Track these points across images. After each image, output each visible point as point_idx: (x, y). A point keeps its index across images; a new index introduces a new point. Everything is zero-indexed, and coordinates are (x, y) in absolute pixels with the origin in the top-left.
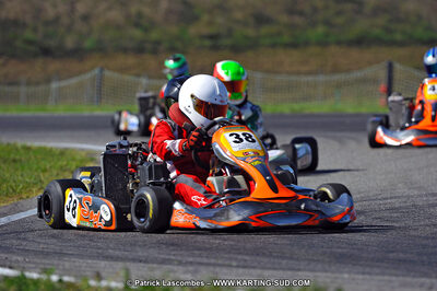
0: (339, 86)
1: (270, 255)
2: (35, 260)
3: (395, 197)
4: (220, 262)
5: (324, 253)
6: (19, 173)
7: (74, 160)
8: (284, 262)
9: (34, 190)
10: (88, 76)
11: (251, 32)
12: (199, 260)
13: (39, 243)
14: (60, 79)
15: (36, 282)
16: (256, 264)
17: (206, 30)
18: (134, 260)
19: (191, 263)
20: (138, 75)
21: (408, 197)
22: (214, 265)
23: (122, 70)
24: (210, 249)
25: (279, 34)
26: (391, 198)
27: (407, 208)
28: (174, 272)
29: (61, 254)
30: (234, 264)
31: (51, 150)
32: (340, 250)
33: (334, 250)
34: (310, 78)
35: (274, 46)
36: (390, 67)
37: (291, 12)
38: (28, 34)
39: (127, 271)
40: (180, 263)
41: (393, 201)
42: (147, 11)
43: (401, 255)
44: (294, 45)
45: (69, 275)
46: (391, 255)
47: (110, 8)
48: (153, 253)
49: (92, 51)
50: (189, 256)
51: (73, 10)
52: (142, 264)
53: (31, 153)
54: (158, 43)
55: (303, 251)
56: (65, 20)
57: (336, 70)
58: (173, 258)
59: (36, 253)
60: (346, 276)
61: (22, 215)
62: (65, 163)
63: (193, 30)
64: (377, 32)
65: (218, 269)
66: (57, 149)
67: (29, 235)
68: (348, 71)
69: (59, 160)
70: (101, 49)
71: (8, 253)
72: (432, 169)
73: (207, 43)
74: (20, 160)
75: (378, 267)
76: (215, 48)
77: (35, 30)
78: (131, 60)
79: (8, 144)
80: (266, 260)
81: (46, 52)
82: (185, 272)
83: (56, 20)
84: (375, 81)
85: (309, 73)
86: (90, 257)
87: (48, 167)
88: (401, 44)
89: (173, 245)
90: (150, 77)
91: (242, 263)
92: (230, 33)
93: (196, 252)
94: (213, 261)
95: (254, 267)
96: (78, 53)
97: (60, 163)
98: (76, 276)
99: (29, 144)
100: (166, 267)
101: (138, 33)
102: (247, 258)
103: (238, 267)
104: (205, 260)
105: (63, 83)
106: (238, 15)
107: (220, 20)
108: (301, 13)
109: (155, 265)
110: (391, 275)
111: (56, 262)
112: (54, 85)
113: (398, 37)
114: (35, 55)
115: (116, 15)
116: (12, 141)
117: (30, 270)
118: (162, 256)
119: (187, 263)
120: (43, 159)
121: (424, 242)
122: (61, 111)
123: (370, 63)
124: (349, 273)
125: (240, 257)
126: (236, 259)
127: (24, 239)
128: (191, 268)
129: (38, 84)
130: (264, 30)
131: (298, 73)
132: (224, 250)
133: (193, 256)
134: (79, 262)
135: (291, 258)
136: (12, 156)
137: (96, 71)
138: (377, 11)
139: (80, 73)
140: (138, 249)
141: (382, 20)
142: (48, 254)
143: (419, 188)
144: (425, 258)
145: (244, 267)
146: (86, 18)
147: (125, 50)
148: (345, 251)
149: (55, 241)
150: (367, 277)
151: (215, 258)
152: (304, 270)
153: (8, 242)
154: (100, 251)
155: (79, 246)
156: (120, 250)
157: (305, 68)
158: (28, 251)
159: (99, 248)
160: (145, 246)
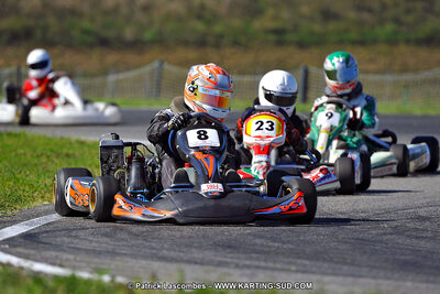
0: (406, 86)
1: (331, 260)
4: (279, 266)
5: (387, 260)
8: (345, 268)
10: (147, 69)
11: (317, 28)
12: (256, 263)
13: (91, 241)
14: (118, 72)
15: (88, 282)
16: (314, 269)
17: (271, 25)
18: (189, 262)
19: (248, 267)
22: (273, 269)
24: (268, 253)
25: (347, 31)
28: (230, 275)
29: (113, 254)
30: (293, 268)
32: (403, 257)
33: (398, 257)
34: (377, 78)
35: (341, 43)
37: (360, 8)
38: (86, 24)
39: (182, 271)
40: (237, 266)
42: (210, 3)
44: (362, 43)
45: (123, 276)
48: (209, 255)
49: (152, 42)
50: (246, 259)
52: (197, 267)
53: (86, 148)
54: (220, 36)
55: (365, 257)
56: (124, 10)
57: (404, 70)
58: (229, 260)
59: (87, 252)
60: (409, 284)
63: (257, 24)
65: (276, 274)
67: (81, 233)
68: (416, 70)
70: (160, 42)
71: (58, 251)
73: (272, 37)
74: (74, 155)
76: (280, 43)
77: (92, 19)
78: (192, 54)
79: (61, 138)
80: (326, 265)
81: (104, 43)
82: (242, 275)
83: (116, 9)
85: (378, 72)
89: (230, 247)
91: (301, 268)
92: (296, 28)
93: (254, 255)
95: (313, 273)
96: (137, 45)
98: (127, 276)
99: (83, 138)
100: (225, 270)
101: (200, 26)
102: (307, 262)
103: (297, 271)
104: (263, 264)
105: (121, 76)
106: (305, 10)
107: (285, 14)
108: (370, 10)
109: (211, 268)
111: (107, 261)
112: (112, 78)
114: (91, 46)
115: (177, 7)
116: (66, 136)
117: (80, 268)
118: (218, 259)
119: (244, 267)
124: (412, 281)
125: (299, 261)
126: (295, 264)
127: (76, 237)
128: (248, 272)
129: (93, 75)
130: (332, 26)
132: (283, 253)
133: (251, 258)
134: (132, 262)
135: (352, 264)
136: (65, 151)
137: (156, 64)
139: (139, 66)
140: (194, 250)
142: (100, 253)
145: (304, 272)
146: (146, 9)
147: (185, 43)
148: (408, 258)
149: (105, 239)
150: (432, 286)
151: (275, 262)
152: (366, 277)
153: (58, 239)
154: (154, 251)
155: (133, 246)
156: (175, 251)
157: (372, 67)
158: (79, 249)
159: (153, 248)
160: (201, 247)
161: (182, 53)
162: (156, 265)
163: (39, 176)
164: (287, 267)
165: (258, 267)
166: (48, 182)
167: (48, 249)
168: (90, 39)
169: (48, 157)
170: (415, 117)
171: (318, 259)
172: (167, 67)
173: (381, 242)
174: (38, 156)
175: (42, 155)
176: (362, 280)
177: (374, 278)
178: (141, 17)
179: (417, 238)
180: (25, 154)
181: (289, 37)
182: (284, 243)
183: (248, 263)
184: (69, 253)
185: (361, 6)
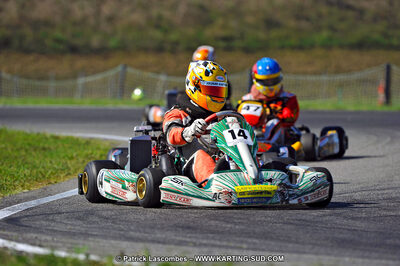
0: (341, 85)
1: (277, 239)
2: (64, 240)
3: (392, 188)
4: (232, 244)
5: (327, 239)
6: (48, 160)
7: (98, 149)
8: (291, 245)
9: (62, 176)
10: (111, 73)
11: (262, 35)
12: (212, 242)
13: (66, 224)
14: (86, 75)
15: (64, 260)
16: (264, 247)
17: (223, 33)
18: (153, 241)
19: (205, 245)
20: (158, 73)
22: (227, 247)
23: (144, 67)
24: (222, 233)
25: (287, 37)
26: (388, 189)
28: (189, 253)
29: (86, 235)
30: (245, 246)
31: (77, 139)
32: (341, 236)
33: (336, 235)
34: (314, 78)
35: (282, 48)
36: (388, 69)
37: (298, 17)
38: (58, 34)
40: (195, 245)
41: (391, 191)
42: (167, 14)
44: (300, 48)
45: (95, 254)
46: (388, 241)
47: (133, 11)
48: (171, 235)
49: (115, 49)
50: (203, 239)
51: (98, 13)
52: (160, 245)
53: (59, 143)
54: (176, 43)
55: (308, 235)
56: (92, 21)
57: (338, 71)
58: (188, 240)
59: (63, 233)
60: (347, 259)
61: (50, 199)
62: (90, 152)
63: (209, 32)
64: (376, 36)
66: (83, 139)
67: (57, 217)
68: (349, 71)
69: (85, 149)
70: (123, 48)
71: (38, 233)
73: (222, 44)
74: (49, 149)
75: (377, 252)
76: (229, 49)
77: (64, 30)
78: (151, 59)
79: (38, 134)
80: (273, 243)
81: (74, 50)
83: (83, 21)
84: (374, 82)
85: (315, 73)
86: (115, 238)
87: (74, 155)
88: (398, 48)
89: (189, 228)
90: (169, 75)
91: (252, 246)
92: (242, 37)
93: (211, 235)
94: (225, 243)
95: (263, 250)
96: (103, 52)
97: (86, 152)
98: (100, 255)
99: (57, 133)
100: (184, 248)
101: (158, 34)
102: (257, 241)
103: (248, 249)
104: (218, 243)
105: (90, 79)
106: (250, 19)
107: (233, 23)
108: (307, 19)
109: (172, 246)
110: (388, 259)
111: (81, 241)
112: (81, 81)
113: (395, 42)
114: (63, 53)
115: (138, 17)
116: (42, 131)
118: (178, 238)
119: (201, 245)
120: (70, 148)
122: (86, 104)
123: (369, 66)
124: (350, 256)
125: (250, 240)
126: (247, 242)
127: (53, 220)
129: (66, 78)
130: (274, 33)
131: (305, 73)
132: (235, 233)
133: (207, 238)
134: (103, 242)
135: (297, 243)
136: (41, 145)
137: (120, 68)
138: (376, 19)
139: (105, 70)
140: (156, 231)
141: (381, 26)
142: (74, 234)
145: (254, 249)
146: (111, 19)
147: (145, 50)
148: (345, 236)
149: (80, 222)
150: (367, 260)
151: (228, 241)
152: (309, 253)
153: (38, 223)
154: (122, 232)
155: (103, 228)
156: (140, 232)
157: (309, 69)
158: (56, 231)
159: (122, 230)
160: (163, 228)
161: (142, 58)
162: (124, 245)
163: (19, 167)
164: (238, 245)
165: (214, 246)
166: (27, 172)
167: (29, 232)
168: (61, 47)
169: (26, 150)
170: (351, 113)
171: (266, 238)
172: (130, 70)
173: (321, 222)
174: (18, 150)
175: (21, 148)
176: (305, 256)
177: (316, 254)
178: (105, 27)
179: (353, 218)
180: (6, 148)
181: (237, 43)
182: (236, 224)
183: (205, 242)
184: (48, 234)
185: (300, 15)
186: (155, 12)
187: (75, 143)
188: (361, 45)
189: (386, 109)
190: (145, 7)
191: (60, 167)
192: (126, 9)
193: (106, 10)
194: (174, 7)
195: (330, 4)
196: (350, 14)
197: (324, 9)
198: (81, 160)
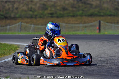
0: (86, 27)
1: (67, 73)
2: (4, 74)
4: (53, 75)
5: (82, 73)
7: (14, 47)
9: (3, 55)
10: (17, 24)
11: (62, 12)
13: (4, 70)
14: (10, 25)
17: (49, 12)
18: (30, 74)
19: (46, 75)
20: (31, 24)
21: (105, 57)
23: (27, 23)
24: (51, 71)
25: (70, 13)
26: (100, 58)
27: (104, 60)
29: (10, 73)
30: (57, 75)
31: (7, 44)
32: (86, 72)
33: (85, 72)
34: (78, 25)
35: (68, 16)
36: (100, 22)
38: (1, 13)
39: (28, 77)
40: (43, 75)
42: (33, 7)
43: (103, 73)
44: (74, 16)
46: (100, 73)
47: (23, 6)
48: (35, 72)
49: (19, 17)
50: (45, 73)
51: (13, 7)
52: (32, 75)
53: (2, 45)
54: (36, 15)
55: (76, 72)
56: (11, 9)
57: (85, 23)
58: (41, 74)
59: (3, 72)
62: (11, 48)
63: (46, 12)
64: (96, 12)
66: (9, 44)
67: (2, 68)
68: (88, 23)
69: (9, 47)
70: (21, 17)
72: (111, 50)
73: (50, 15)
75: (97, 76)
76: (52, 17)
77: (3, 12)
78: (29, 20)
81: (6, 18)
83: (9, 9)
84: (95, 26)
86: (18, 73)
87: (6, 49)
88: (103, 16)
89: (40, 70)
90: (34, 25)
92: (56, 13)
93: (47, 72)
94: (51, 75)
96: (15, 18)
99: (1, 43)
101: (31, 13)
102: (61, 74)
104: (49, 74)
106: (58, 8)
107: (53, 9)
108: (75, 8)
111: (9, 75)
112: (8, 27)
113: (102, 14)
114: (3, 19)
115: (25, 8)
118: (38, 73)
120: (5, 47)
121: (109, 70)
122: (10, 34)
123: (94, 21)
124: (89, 78)
125: (59, 73)
127: (0, 68)
129: (3, 26)
130: (65, 12)
131: (75, 24)
132: (54, 72)
134: (15, 75)
137: (20, 23)
138: (96, 7)
139: (15, 23)
140: (31, 71)
141: (97, 9)
142: (7, 72)
143: (108, 55)
144: (109, 74)
146: (17, 8)
147: (27, 17)
149: (8, 69)
151: (52, 74)
154: (21, 72)
155: (15, 70)
156: (26, 71)
157: (76, 22)
158: (1, 72)
159: (20, 71)
160: (33, 70)
161: (26, 20)
162: (21, 75)
168: (3, 17)
170: (88, 35)
171: (64, 73)
172: (22, 23)
178: (15, 11)
181: (54, 15)
182: (55, 69)
185: (73, 6)
186: (30, 6)
187: (7, 45)
188: (91, 15)
189: (99, 34)
190: (27, 5)
191: (2, 52)
192: (21, 5)
193: (16, 6)
194: (36, 4)
195: (82, 3)
196: (88, 6)
197: (80, 5)
198: (8, 50)
